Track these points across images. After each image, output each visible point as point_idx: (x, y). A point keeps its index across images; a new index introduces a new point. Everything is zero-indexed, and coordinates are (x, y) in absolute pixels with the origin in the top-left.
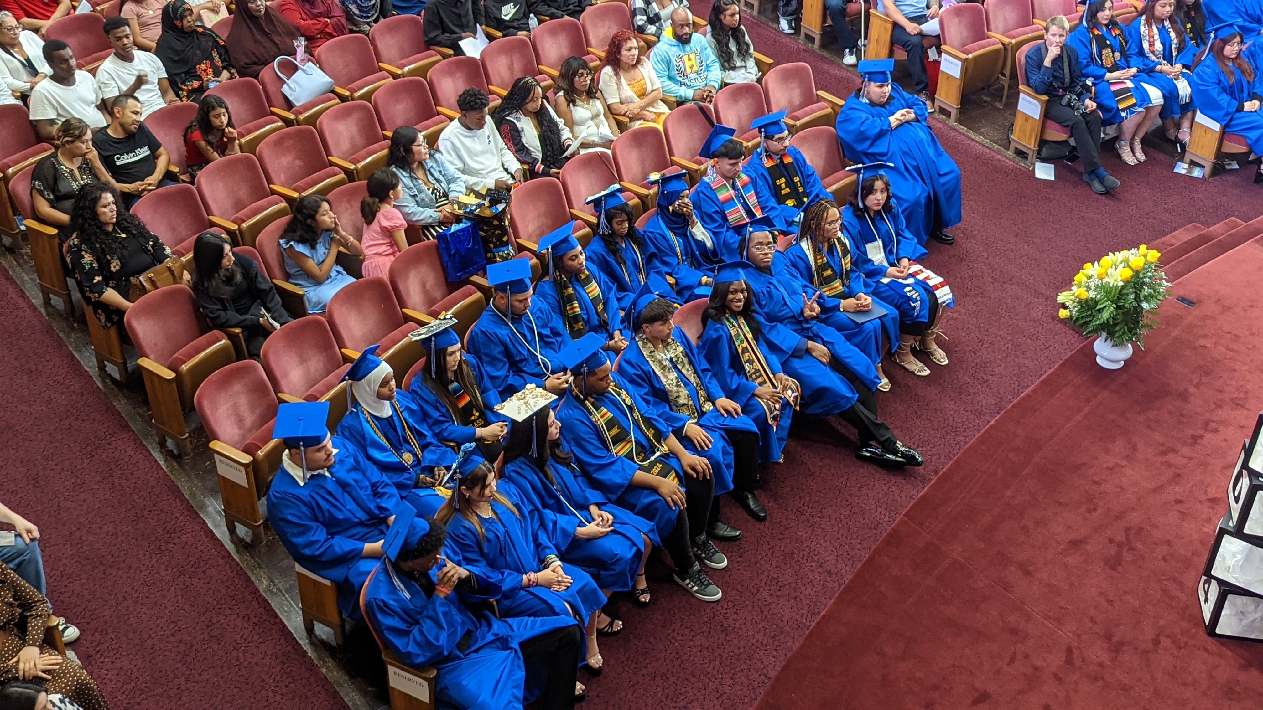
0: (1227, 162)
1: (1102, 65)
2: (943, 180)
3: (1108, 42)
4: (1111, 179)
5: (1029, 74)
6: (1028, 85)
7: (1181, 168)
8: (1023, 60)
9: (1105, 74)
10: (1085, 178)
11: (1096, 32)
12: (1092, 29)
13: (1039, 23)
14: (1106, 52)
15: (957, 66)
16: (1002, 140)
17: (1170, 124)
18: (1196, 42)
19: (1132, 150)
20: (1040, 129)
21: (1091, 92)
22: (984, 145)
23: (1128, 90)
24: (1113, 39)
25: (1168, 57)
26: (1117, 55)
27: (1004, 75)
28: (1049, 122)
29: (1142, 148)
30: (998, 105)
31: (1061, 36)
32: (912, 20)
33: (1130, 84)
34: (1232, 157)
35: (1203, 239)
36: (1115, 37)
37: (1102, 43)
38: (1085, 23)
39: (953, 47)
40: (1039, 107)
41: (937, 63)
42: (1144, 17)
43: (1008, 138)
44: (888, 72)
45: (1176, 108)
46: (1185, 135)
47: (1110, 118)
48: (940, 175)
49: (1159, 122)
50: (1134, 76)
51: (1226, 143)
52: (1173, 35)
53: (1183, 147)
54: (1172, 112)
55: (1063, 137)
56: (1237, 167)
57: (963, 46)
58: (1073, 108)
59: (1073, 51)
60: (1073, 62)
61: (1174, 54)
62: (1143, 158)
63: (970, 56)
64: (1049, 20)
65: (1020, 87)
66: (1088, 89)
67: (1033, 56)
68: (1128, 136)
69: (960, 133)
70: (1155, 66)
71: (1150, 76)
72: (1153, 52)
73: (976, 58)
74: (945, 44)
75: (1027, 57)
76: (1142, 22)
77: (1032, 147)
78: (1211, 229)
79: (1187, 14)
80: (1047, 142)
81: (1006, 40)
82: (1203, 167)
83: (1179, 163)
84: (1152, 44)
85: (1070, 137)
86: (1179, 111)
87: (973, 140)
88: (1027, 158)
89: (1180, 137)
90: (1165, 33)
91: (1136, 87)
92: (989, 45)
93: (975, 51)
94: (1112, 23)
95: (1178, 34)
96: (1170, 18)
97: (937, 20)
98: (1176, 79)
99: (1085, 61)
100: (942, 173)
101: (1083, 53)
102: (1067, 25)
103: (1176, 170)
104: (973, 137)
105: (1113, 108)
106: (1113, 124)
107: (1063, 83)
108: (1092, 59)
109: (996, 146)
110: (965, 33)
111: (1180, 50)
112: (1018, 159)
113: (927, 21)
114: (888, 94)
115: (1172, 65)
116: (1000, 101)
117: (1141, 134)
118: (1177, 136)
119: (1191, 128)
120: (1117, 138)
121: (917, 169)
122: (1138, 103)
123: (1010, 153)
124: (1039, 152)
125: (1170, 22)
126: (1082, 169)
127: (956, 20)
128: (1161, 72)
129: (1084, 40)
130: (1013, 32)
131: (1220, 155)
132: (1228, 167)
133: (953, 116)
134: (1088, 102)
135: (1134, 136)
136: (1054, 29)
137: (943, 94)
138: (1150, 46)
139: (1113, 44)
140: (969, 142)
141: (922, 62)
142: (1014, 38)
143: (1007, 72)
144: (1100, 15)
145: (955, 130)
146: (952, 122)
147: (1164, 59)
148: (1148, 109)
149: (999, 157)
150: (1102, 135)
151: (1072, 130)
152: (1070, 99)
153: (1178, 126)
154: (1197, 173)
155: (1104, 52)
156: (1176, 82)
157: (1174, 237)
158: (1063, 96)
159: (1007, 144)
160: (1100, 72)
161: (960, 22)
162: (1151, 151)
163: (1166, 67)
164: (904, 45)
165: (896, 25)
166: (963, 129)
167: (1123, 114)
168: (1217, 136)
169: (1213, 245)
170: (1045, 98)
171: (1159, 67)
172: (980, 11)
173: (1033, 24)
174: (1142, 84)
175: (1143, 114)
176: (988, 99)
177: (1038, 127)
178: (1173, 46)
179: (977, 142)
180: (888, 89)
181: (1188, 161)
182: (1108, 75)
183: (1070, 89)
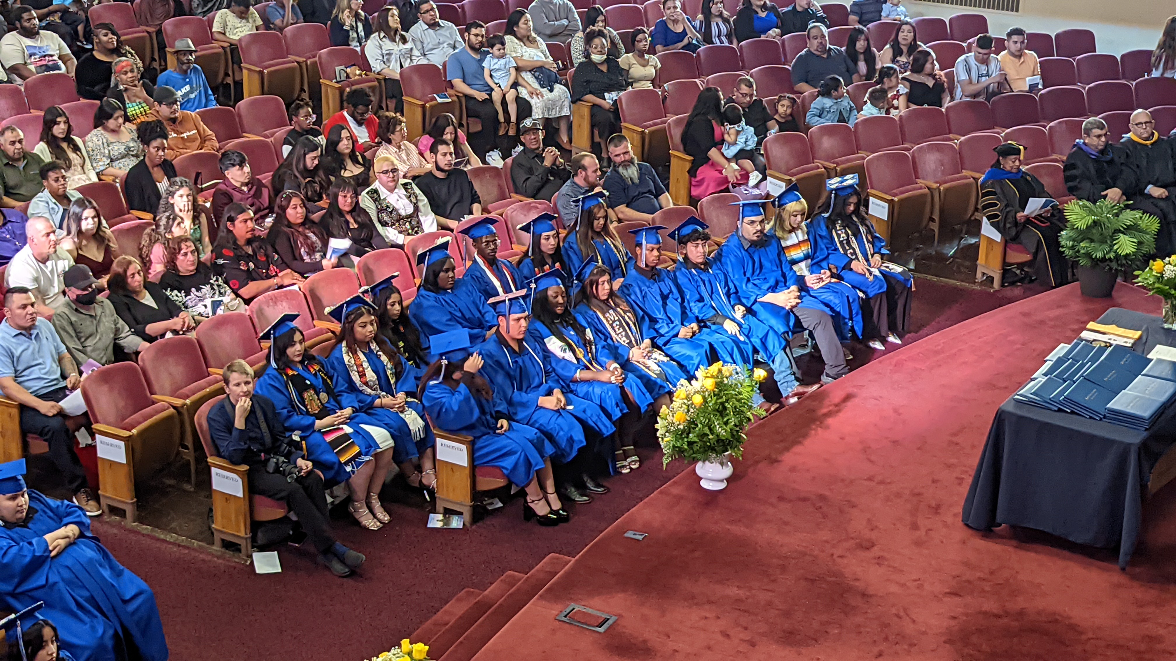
0: (487, 501)
1: (308, 413)
2: (131, 607)
3: (308, 382)
4: (352, 554)
5: (218, 442)
6: (219, 455)
7: (436, 521)
8: (205, 425)
9: (313, 423)
10: (320, 558)
11: (291, 373)
12: (284, 369)
13: (217, 372)
14: (308, 395)
15: (120, 447)
16: (201, 533)
17: (408, 468)
18: (415, 362)
19: (372, 511)
20: (247, 508)
21: (301, 449)
22: (179, 546)
23: (347, 437)
24: (313, 378)
25: (385, 386)
26: (324, 396)
27: (186, 448)
28: (258, 498)
29: (382, 505)
30: (188, 487)
31: (247, 383)
32: (44, 397)
33: (348, 429)
34: (492, 494)
35: (481, 608)
36: (315, 375)
37: (301, 386)
38: (274, 364)
39: (108, 424)
40: (240, 481)
41: (92, 448)
42: (344, 344)
43: (210, 528)
44: (20, 477)
45: (412, 448)
46: (429, 478)
47: (334, 478)
48: (125, 602)
49: (396, 468)
50: (350, 418)
51: (479, 479)
52: (384, 358)
53: (432, 493)
54: (407, 454)
55: (279, 513)
56: (500, 505)
57: (124, 419)
58: (283, 473)
59: (266, 401)
60: (270, 415)
61: (392, 382)
62: (386, 518)
63: (134, 431)
64: (225, 368)
65: (209, 460)
66: (297, 445)
67: (217, 418)
68: (361, 494)
69: (143, 535)
70: (373, 401)
71: (369, 414)
72: (366, 384)
73: (141, 433)
74: (97, 422)
75: (209, 420)
76: (344, 349)
77: (242, 534)
78: (486, 592)
79: (395, 331)
80: (262, 524)
81: (178, 402)
82: (460, 514)
83: (431, 515)
84: (362, 375)
85: (289, 512)
86: (416, 451)
87: (164, 541)
88: (239, 551)
89: (425, 481)
90: (374, 358)
91: (356, 431)
92: (158, 412)
93: (140, 423)
94: (307, 358)
95: (391, 357)
96: (376, 339)
97: (78, 392)
98: (402, 412)
99: (285, 411)
100: (127, 597)
101: (279, 400)
102: (250, 370)
103: (430, 525)
104: (162, 537)
105: (334, 463)
106: (340, 483)
107: (263, 444)
108: (293, 407)
109: (196, 543)
110: (121, 404)
111: (398, 375)
112: (229, 554)
113: (66, 396)
114: (26, 507)
115: (393, 396)
116: (189, 482)
117: (377, 488)
118: (421, 481)
119: (435, 468)
120: (349, 500)
121: (92, 600)
122: (364, 451)
123: (217, 548)
124: (254, 539)
125: (377, 344)
126: (312, 549)
127: (105, 388)
128: (382, 407)
129: (277, 385)
130: (185, 390)
131: (477, 495)
132: (490, 508)
133: (129, 514)
134: (300, 462)
135: (368, 493)
136: (235, 377)
137: (109, 487)
138: (361, 377)
139: (315, 382)
140: (158, 545)
141: (70, 450)
142: (188, 397)
143: (189, 442)
144: (290, 351)
145: (138, 533)
146: (130, 523)
147: (382, 390)
148: (377, 456)
149: (202, 556)
150: (329, 500)
151: (289, 502)
152: (277, 463)
153: (419, 469)
154: (456, 523)
155: (306, 395)
156: (402, 415)
157: (446, 612)
158: (267, 460)
159: (209, 535)
160: (306, 421)
161: (111, 390)
162: (395, 507)
163: (387, 400)
164: (41, 434)
165: (24, 408)
166: (146, 529)
167: (348, 469)
168: (467, 472)
169: (493, 613)
170: (245, 467)
171: (378, 401)
172: (134, 369)
173: (209, 375)
174: (362, 426)
175: (372, 465)
176: (172, 482)
177: (244, 507)
178: (389, 372)
179: (170, 543)
180: (24, 500)
181: (442, 510)
182: (318, 423)
183: (274, 450)
